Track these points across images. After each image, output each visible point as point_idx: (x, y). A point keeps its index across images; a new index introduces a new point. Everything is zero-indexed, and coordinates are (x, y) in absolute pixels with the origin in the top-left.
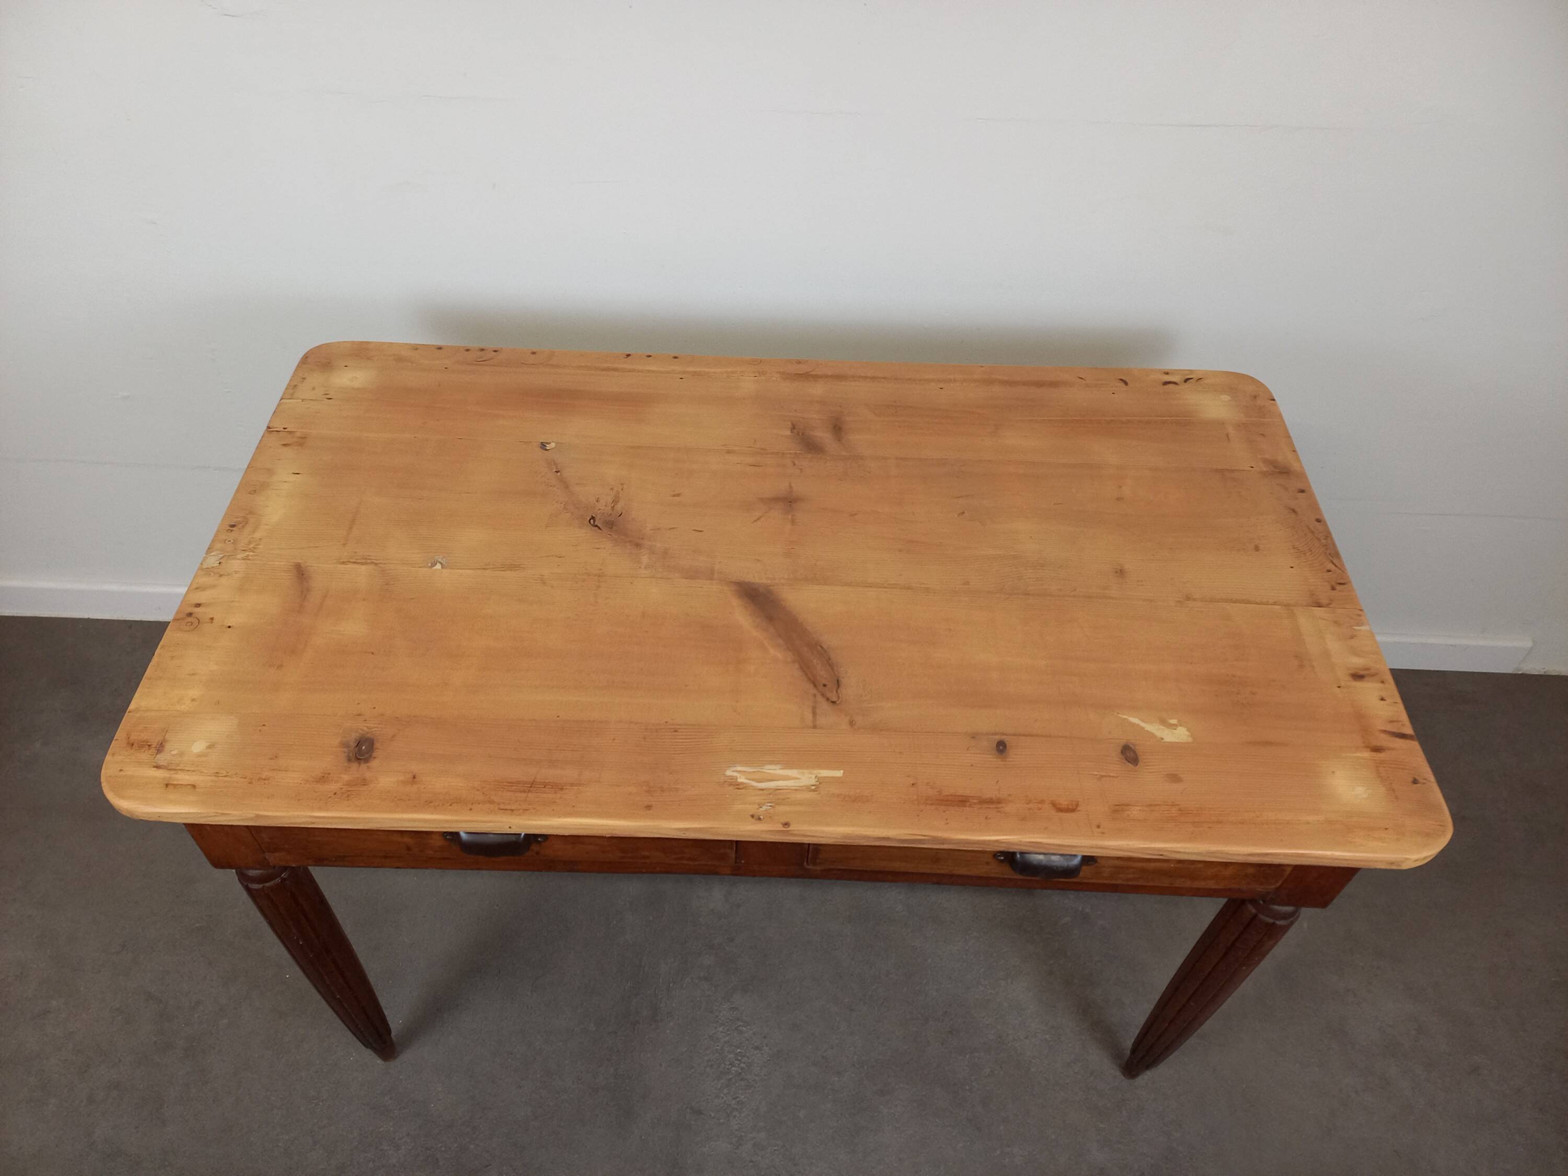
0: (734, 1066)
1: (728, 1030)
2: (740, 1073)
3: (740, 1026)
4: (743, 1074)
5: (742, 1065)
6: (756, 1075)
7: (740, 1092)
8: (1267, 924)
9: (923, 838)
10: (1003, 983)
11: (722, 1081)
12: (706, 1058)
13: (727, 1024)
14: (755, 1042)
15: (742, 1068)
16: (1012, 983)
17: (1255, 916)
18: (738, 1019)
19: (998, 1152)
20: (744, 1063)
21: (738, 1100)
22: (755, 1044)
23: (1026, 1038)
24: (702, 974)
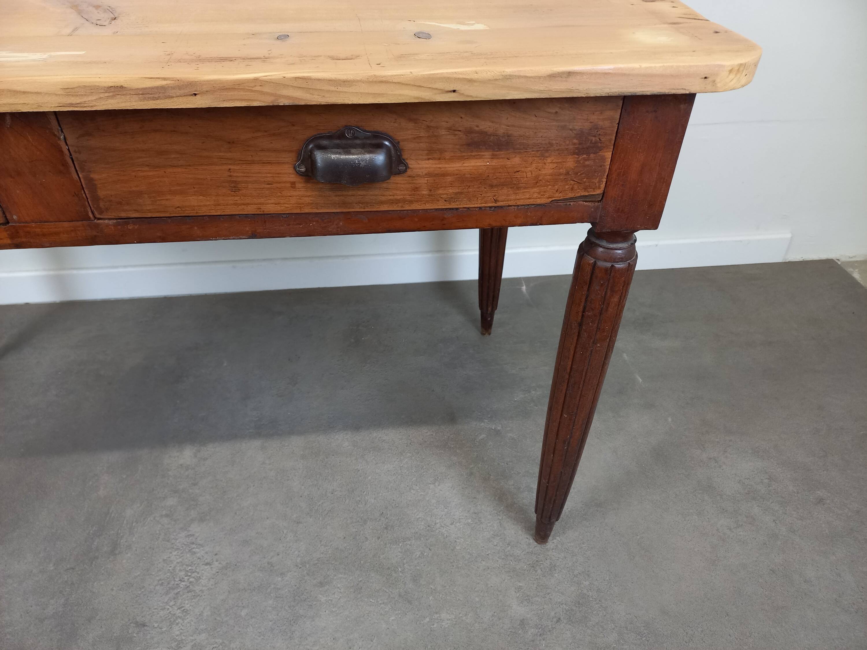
0: (184, 581)
1: (182, 553)
2: (188, 587)
3: (194, 548)
4: (191, 586)
5: (191, 580)
6: (203, 586)
7: (187, 602)
8: (606, 269)
9: (164, 83)
10: (432, 486)
11: (169, 596)
12: (158, 578)
13: (181, 549)
14: (207, 559)
15: (191, 582)
16: (439, 485)
17: (595, 262)
18: (193, 543)
19: (428, 619)
20: (193, 578)
21: (183, 609)
22: (206, 561)
23: (452, 524)
24: (164, 513)
